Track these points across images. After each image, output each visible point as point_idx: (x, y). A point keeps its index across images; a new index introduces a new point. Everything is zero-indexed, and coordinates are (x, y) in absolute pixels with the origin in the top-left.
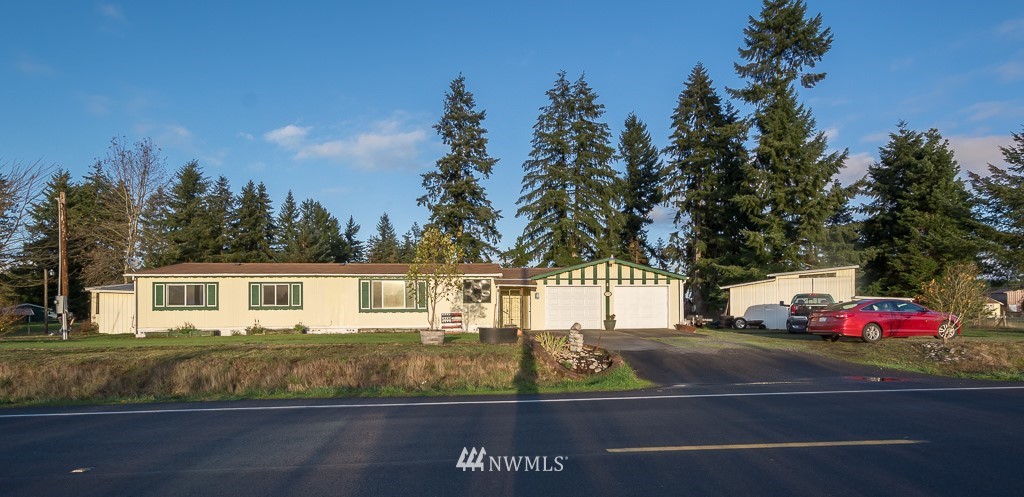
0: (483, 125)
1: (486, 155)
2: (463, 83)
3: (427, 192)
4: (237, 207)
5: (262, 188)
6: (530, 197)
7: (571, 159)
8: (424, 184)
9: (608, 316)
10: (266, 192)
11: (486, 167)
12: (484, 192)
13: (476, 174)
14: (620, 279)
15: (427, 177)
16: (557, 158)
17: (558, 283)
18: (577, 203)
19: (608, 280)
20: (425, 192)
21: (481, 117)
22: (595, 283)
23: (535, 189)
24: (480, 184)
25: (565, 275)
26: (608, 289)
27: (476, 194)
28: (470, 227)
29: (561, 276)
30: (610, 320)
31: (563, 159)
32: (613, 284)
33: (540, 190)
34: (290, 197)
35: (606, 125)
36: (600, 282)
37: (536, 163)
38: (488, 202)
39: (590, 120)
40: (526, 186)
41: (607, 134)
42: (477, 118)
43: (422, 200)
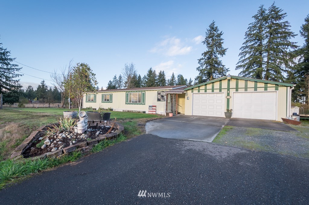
0: (222, 37)
1: (223, 48)
2: (214, 24)
3: (200, 65)
4: (158, 78)
5: (163, 72)
6: (243, 61)
7: (265, 42)
8: (199, 63)
9: (228, 110)
10: (164, 73)
11: (223, 53)
12: (221, 62)
13: (219, 56)
14: (237, 89)
15: (200, 60)
16: (258, 44)
17: (199, 92)
18: (268, 60)
19: (228, 89)
20: (199, 65)
21: (221, 34)
22: (220, 91)
23: (246, 58)
24: (220, 59)
25: (203, 87)
26: (228, 94)
27: (219, 63)
28: (216, 76)
29: (201, 88)
30: (229, 113)
31: (261, 43)
32: (232, 91)
33: (249, 58)
34: (173, 74)
35: (287, 22)
36: (224, 91)
37: (247, 47)
38: (223, 66)
39: (277, 22)
40: (242, 57)
41: (288, 26)
42: (219, 35)
43: (198, 69)
